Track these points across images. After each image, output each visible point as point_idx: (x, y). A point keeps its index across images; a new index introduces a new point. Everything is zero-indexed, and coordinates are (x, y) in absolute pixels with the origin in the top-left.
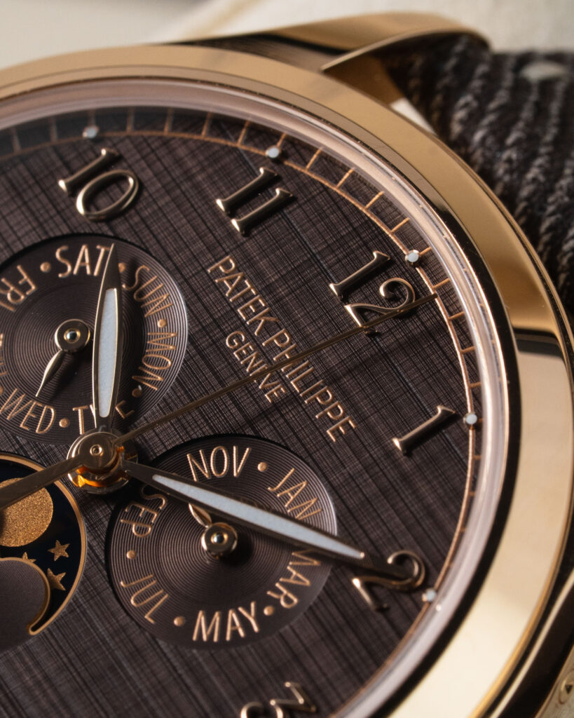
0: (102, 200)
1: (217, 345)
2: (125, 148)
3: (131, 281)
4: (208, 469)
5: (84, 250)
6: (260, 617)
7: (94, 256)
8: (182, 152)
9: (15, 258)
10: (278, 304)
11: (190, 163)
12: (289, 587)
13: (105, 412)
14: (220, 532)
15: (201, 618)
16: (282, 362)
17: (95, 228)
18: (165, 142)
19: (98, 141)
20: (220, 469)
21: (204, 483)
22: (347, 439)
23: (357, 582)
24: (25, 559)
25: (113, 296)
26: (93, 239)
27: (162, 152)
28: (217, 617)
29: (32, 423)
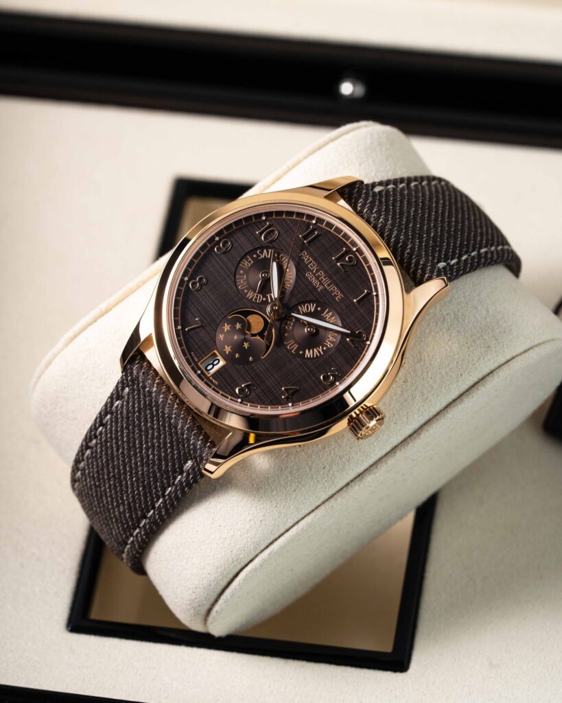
0: (269, 236)
1: (304, 276)
2: (274, 223)
3: (278, 259)
4: (305, 310)
5: (265, 251)
6: (323, 350)
7: (268, 252)
8: (289, 222)
9: (247, 254)
10: (319, 264)
11: (291, 225)
12: (329, 341)
13: (276, 296)
14: (310, 327)
15: (307, 351)
16: (322, 279)
17: (267, 245)
18: (284, 219)
19: (266, 220)
20: (308, 309)
21: (305, 314)
22: (341, 300)
23: (348, 339)
24: (258, 337)
25: (275, 264)
26: (267, 248)
27: (283, 222)
28: (311, 351)
29: (256, 299)
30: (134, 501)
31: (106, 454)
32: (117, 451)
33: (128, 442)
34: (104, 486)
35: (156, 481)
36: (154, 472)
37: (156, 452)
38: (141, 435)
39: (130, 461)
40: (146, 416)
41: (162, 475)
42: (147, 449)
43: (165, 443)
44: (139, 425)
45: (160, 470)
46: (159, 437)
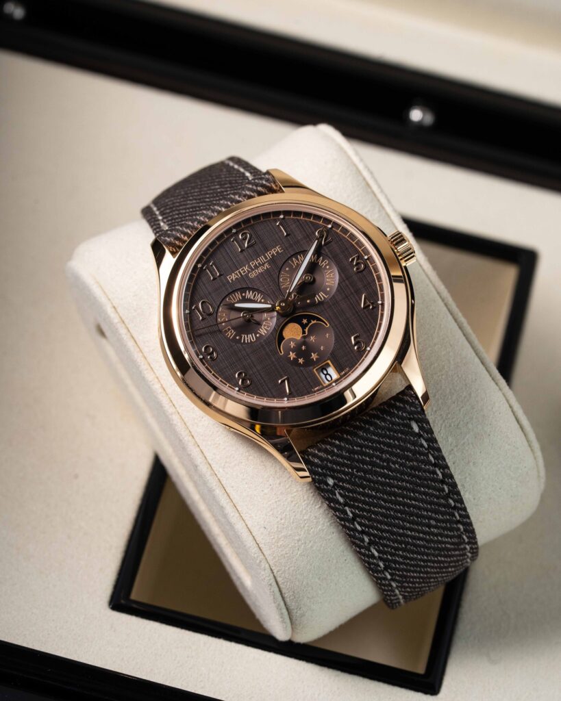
4: (287, 282)
24: (306, 330)
25: (238, 305)
30: (431, 503)
31: (381, 523)
32: (381, 507)
33: (377, 491)
34: (408, 536)
35: (419, 469)
36: (412, 468)
37: (394, 459)
38: (376, 473)
39: (395, 495)
40: (358, 461)
41: (417, 460)
42: (390, 469)
43: (389, 445)
44: (365, 472)
45: (411, 460)
46: (382, 452)
